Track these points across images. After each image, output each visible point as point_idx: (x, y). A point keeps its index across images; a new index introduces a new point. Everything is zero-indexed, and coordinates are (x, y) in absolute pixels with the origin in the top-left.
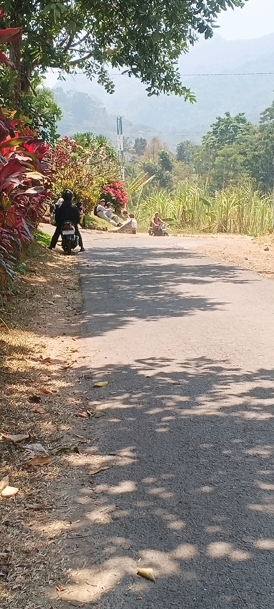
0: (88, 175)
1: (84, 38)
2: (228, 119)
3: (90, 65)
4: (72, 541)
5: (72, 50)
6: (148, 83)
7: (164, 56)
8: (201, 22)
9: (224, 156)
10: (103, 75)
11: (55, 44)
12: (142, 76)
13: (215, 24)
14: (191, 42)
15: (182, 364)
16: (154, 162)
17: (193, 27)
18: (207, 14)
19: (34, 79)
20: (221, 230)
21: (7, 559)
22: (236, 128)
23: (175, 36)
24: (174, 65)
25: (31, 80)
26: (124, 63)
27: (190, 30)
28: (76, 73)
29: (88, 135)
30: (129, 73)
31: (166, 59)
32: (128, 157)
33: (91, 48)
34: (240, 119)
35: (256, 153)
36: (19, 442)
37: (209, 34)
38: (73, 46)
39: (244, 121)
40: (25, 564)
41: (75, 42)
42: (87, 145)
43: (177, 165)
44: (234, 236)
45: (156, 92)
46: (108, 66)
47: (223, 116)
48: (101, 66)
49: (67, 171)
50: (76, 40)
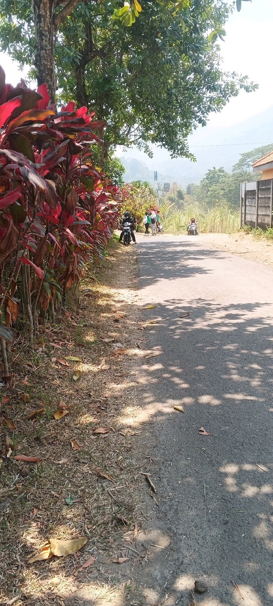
0: (139, 204)
1: (137, 129)
2: (214, 171)
3: (140, 142)
4: (139, 392)
5: (130, 135)
6: (171, 151)
7: (180, 137)
8: (200, 117)
9: (212, 191)
10: (147, 147)
11: (121, 132)
12: (168, 148)
13: (207, 119)
14: (195, 128)
15: (189, 302)
16: (174, 195)
17: (195, 120)
18: (203, 113)
19: (110, 152)
20: (211, 232)
21: (106, 401)
22: (219, 176)
23: (186, 125)
24: (185, 141)
25: (109, 152)
26: (158, 141)
27: (194, 122)
28: (132, 148)
29: (139, 182)
30: (161, 146)
31: (181, 138)
32: (160, 193)
33: (141, 134)
34: (221, 171)
35: (231, 188)
36: (109, 342)
37: (204, 124)
38: (131, 133)
39: (223, 172)
40: (115, 404)
41: (132, 131)
42: (138, 187)
43: (186, 197)
44: (218, 234)
45: (176, 156)
46: (149, 143)
47: (212, 169)
48: (146, 143)
49: (128, 202)
50: (132, 130)
